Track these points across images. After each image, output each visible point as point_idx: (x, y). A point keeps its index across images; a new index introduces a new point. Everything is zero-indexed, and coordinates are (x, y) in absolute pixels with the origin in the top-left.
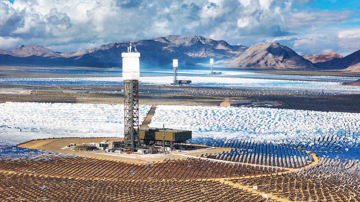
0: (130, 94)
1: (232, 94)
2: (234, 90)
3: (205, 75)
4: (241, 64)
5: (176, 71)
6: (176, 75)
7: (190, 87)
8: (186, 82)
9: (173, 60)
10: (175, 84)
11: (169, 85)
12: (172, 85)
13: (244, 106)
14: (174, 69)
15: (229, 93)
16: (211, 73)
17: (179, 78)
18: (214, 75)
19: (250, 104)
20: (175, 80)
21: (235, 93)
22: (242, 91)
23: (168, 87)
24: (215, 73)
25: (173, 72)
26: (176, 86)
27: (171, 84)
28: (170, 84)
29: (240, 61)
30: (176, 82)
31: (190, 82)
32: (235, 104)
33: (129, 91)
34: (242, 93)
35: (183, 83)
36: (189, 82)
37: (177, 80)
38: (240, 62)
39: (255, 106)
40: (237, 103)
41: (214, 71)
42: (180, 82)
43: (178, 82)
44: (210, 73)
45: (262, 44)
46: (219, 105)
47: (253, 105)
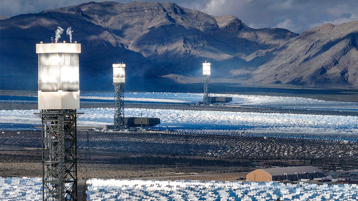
0: (56, 144)
1: (270, 151)
2: (271, 141)
3: (188, 104)
4: (278, 78)
5: (119, 96)
6: (122, 104)
7: (157, 134)
8: (146, 123)
9: (114, 66)
10: (118, 128)
11: (103, 130)
12: (111, 131)
13: (306, 180)
14: (117, 89)
15: (261, 150)
16: (206, 99)
17: (129, 112)
18: (211, 105)
19: (321, 175)
20: (117, 117)
21: (276, 148)
22: (293, 145)
23: (100, 134)
24: (214, 100)
25: (112, 98)
26: (120, 131)
27: (109, 127)
28: (105, 128)
29: (275, 67)
30: (120, 121)
31: (157, 121)
32: (283, 176)
33: (54, 137)
34: (294, 150)
35: (140, 125)
36: (154, 122)
37: (122, 116)
38: (277, 72)
39: (333, 180)
40: (289, 174)
41: (212, 95)
42: (131, 122)
43: (126, 122)
44: (202, 101)
45: (333, 26)
46: (242, 179)
47: (329, 177)
